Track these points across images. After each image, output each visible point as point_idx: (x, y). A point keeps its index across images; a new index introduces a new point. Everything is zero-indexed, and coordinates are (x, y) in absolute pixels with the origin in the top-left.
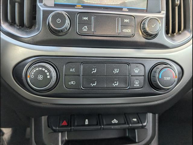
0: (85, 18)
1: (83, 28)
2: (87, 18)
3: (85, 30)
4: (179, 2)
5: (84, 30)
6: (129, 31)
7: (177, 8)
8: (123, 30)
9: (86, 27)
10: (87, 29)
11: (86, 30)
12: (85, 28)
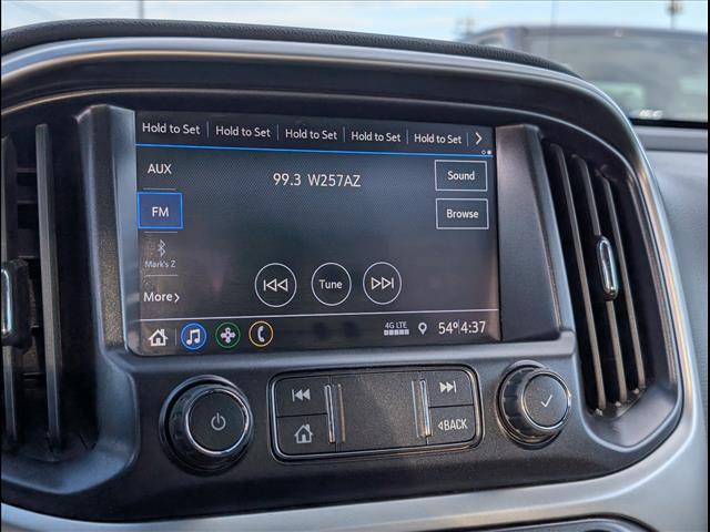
0: (300, 395)
1: (297, 435)
2: (307, 394)
3: (304, 440)
4: (615, 287)
5: (300, 439)
6: (460, 424)
7: (611, 306)
8: (440, 426)
9: (307, 427)
10: (311, 434)
11: (308, 439)
12: (304, 431)
